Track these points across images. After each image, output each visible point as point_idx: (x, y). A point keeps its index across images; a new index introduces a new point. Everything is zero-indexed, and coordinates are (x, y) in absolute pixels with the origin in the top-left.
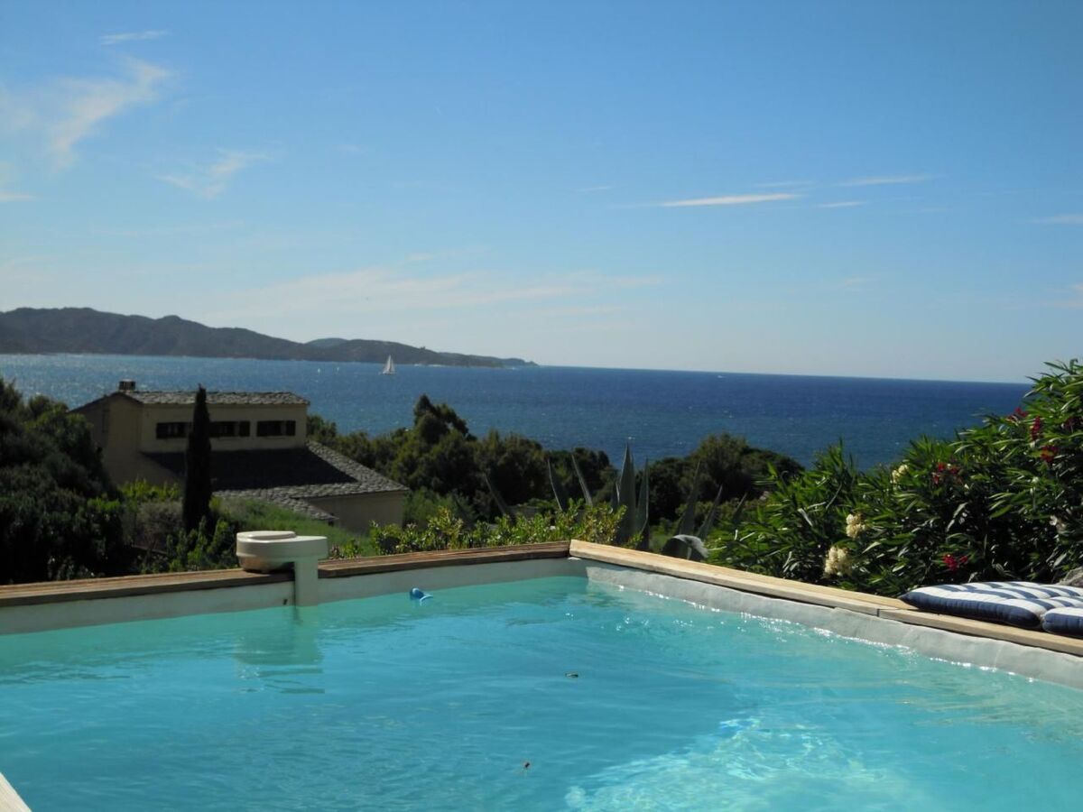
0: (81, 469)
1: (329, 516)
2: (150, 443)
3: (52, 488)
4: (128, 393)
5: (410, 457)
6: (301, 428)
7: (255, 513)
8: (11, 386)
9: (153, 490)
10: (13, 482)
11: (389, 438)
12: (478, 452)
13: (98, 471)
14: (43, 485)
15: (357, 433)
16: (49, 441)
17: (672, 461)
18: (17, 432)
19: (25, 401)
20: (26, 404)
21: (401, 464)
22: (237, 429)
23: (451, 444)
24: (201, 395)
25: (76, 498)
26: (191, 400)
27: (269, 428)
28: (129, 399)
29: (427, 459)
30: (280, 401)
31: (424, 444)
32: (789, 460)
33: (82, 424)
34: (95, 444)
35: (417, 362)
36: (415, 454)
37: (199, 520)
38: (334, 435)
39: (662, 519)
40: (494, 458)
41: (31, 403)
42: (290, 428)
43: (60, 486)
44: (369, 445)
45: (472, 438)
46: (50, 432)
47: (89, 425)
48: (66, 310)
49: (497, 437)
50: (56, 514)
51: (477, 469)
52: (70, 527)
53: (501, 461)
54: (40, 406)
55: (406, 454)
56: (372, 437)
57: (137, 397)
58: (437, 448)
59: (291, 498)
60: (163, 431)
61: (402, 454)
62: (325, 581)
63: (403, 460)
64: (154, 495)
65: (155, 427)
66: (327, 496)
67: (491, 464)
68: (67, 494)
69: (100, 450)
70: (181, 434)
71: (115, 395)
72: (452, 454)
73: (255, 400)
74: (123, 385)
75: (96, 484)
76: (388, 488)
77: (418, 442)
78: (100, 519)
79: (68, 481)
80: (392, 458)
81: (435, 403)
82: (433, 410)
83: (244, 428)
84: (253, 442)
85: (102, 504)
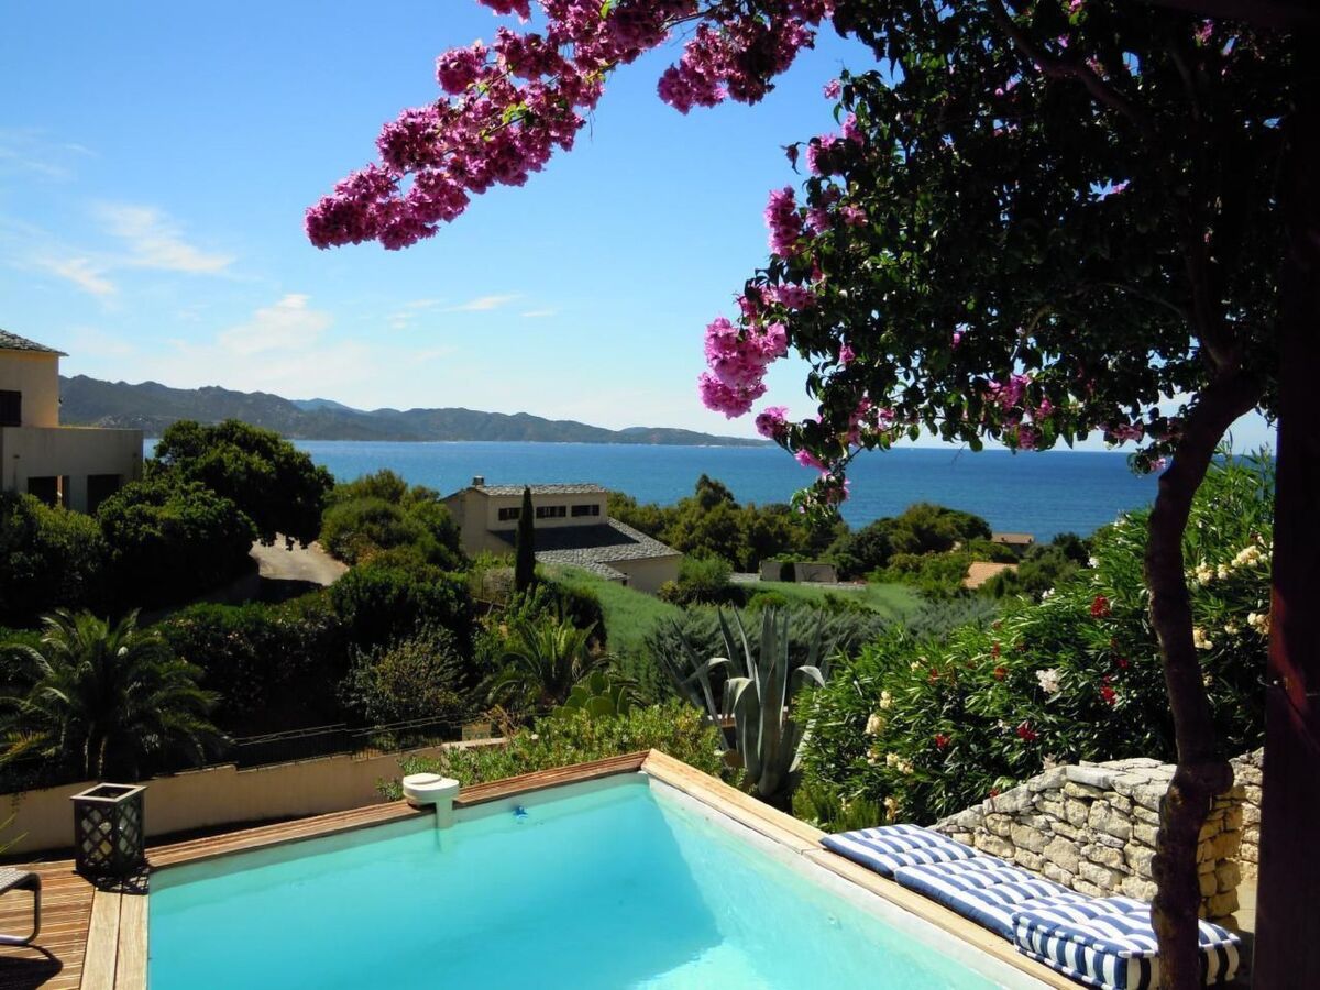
0: (443, 547)
1: (623, 576)
2: (496, 524)
3: (422, 565)
4: (479, 487)
5: (690, 522)
6: (604, 510)
7: (568, 576)
8: (400, 478)
9: (495, 559)
10: (393, 561)
11: (676, 507)
12: (739, 519)
13: (454, 548)
14: (415, 562)
15: (651, 503)
16: (421, 525)
17: (887, 519)
18: (399, 520)
19: (410, 490)
20: (410, 492)
21: (683, 528)
22: (557, 512)
23: (720, 513)
24: (527, 492)
25: (439, 570)
26: (522, 493)
27: (580, 511)
28: (478, 491)
29: (703, 525)
30: (588, 491)
31: (703, 510)
32: (977, 518)
33: (444, 511)
34: (454, 526)
35: (702, 444)
36: (694, 519)
37: (527, 586)
38: (634, 506)
39: (877, 567)
40: (751, 523)
41: (414, 493)
42: (596, 510)
43: (427, 563)
44: (660, 514)
45: (736, 507)
46: (421, 517)
47: (450, 512)
48: (446, 409)
49: (753, 508)
50: (422, 584)
51: (738, 531)
52: (432, 594)
53: (757, 525)
54: (420, 495)
55: (687, 520)
56: (662, 506)
57: (485, 490)
58: (709, 516)
59: (595, 562)
60: (504, 515)
61: (684, 520)
62: (458, 811)
63: (685, 525)
64: (496, 563)
65: (497, 512)
66: (622, 560)
67: (750, 527)
68: (433, 569)
69: (459, 529)
70: (516, 517)
71: (469, 489)
72: (720, 520)
73: (570, 490)
74: (476, 481)
75: (454, 557)
76: (667, 554)
77: (697, 509)
78: (453, 585)
79: (435, 558)
80: (677, 523)
81: (712, 479)
82: (710, 485)
83: (562, 510)
84: (568, 521)
85: (455, 576)
